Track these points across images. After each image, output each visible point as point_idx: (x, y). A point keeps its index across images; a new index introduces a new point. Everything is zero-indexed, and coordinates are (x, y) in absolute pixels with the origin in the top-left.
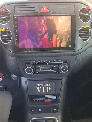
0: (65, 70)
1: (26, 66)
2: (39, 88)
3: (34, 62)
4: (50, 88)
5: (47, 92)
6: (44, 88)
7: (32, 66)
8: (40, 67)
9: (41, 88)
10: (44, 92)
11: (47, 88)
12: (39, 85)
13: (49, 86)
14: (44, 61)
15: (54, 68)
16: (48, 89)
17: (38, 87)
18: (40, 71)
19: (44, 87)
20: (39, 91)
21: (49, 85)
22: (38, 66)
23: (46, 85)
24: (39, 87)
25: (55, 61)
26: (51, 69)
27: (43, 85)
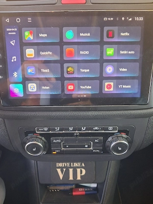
0: (120, 149)
1: (28, 137)
2: (62, 171)
3: (46, 129)
4: (84, 172)
5: (79, 178)
6: (71, 170)
7: (41, 139)
8: (59, 141)
9: (64, 169)
10: (71, 178)
11: (79, 170)
12: (60, 165)
13: (83, 167)
14: (71, 129)
15: (94, 143)
16: (81, 173)
17: (59, 168)
18: (60, 150)
19: (71, 168)
20: (61, 176)
21: (81, 164)
22: (56, 140)
23: (76, 165)
24: (62, 168)
25: (96, 128)
26: (86, 146)
27: (70, 165)
